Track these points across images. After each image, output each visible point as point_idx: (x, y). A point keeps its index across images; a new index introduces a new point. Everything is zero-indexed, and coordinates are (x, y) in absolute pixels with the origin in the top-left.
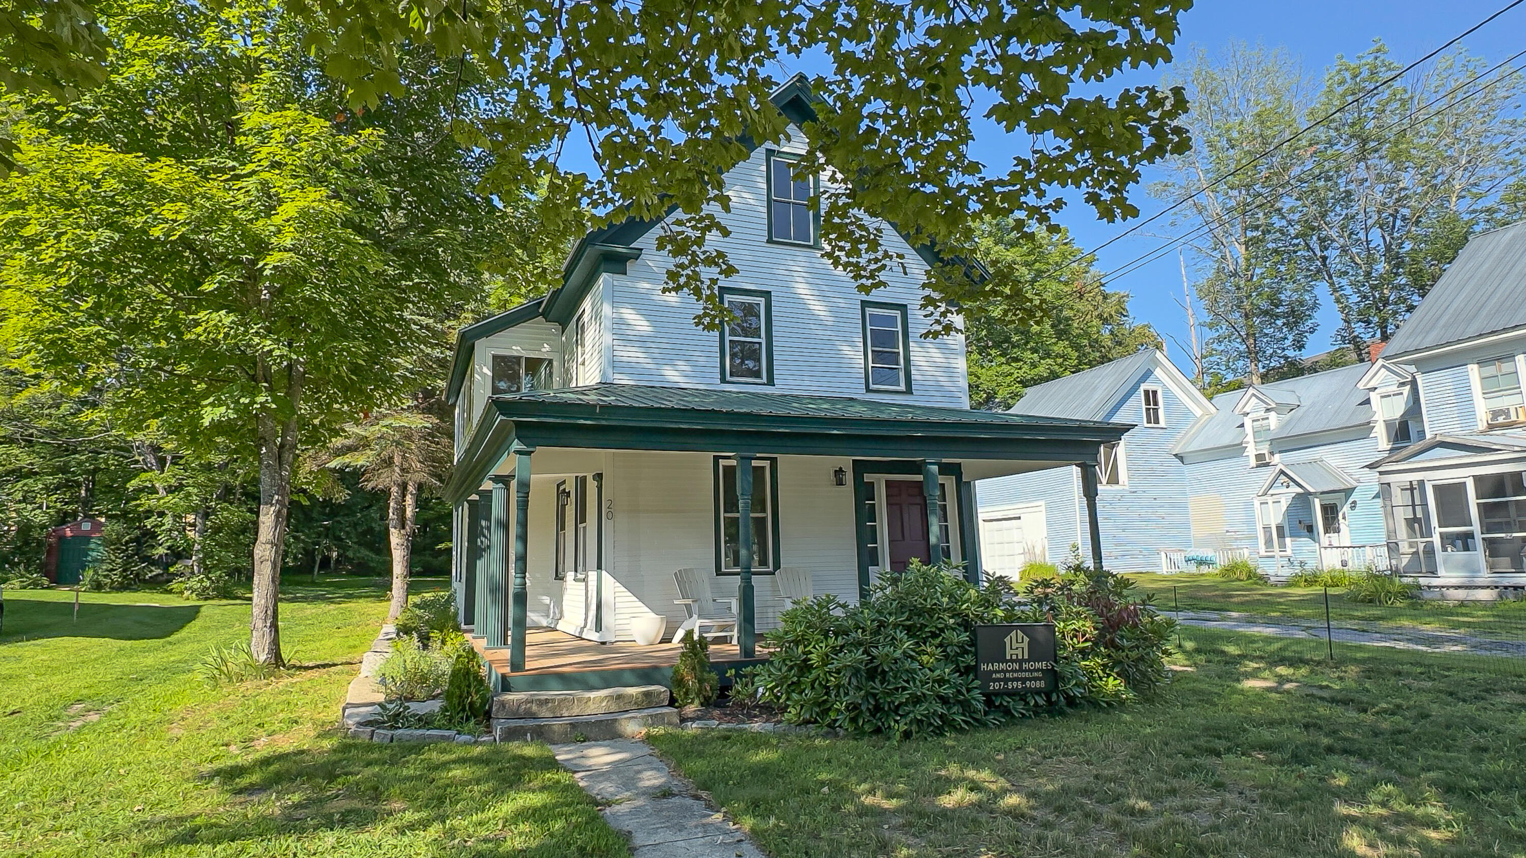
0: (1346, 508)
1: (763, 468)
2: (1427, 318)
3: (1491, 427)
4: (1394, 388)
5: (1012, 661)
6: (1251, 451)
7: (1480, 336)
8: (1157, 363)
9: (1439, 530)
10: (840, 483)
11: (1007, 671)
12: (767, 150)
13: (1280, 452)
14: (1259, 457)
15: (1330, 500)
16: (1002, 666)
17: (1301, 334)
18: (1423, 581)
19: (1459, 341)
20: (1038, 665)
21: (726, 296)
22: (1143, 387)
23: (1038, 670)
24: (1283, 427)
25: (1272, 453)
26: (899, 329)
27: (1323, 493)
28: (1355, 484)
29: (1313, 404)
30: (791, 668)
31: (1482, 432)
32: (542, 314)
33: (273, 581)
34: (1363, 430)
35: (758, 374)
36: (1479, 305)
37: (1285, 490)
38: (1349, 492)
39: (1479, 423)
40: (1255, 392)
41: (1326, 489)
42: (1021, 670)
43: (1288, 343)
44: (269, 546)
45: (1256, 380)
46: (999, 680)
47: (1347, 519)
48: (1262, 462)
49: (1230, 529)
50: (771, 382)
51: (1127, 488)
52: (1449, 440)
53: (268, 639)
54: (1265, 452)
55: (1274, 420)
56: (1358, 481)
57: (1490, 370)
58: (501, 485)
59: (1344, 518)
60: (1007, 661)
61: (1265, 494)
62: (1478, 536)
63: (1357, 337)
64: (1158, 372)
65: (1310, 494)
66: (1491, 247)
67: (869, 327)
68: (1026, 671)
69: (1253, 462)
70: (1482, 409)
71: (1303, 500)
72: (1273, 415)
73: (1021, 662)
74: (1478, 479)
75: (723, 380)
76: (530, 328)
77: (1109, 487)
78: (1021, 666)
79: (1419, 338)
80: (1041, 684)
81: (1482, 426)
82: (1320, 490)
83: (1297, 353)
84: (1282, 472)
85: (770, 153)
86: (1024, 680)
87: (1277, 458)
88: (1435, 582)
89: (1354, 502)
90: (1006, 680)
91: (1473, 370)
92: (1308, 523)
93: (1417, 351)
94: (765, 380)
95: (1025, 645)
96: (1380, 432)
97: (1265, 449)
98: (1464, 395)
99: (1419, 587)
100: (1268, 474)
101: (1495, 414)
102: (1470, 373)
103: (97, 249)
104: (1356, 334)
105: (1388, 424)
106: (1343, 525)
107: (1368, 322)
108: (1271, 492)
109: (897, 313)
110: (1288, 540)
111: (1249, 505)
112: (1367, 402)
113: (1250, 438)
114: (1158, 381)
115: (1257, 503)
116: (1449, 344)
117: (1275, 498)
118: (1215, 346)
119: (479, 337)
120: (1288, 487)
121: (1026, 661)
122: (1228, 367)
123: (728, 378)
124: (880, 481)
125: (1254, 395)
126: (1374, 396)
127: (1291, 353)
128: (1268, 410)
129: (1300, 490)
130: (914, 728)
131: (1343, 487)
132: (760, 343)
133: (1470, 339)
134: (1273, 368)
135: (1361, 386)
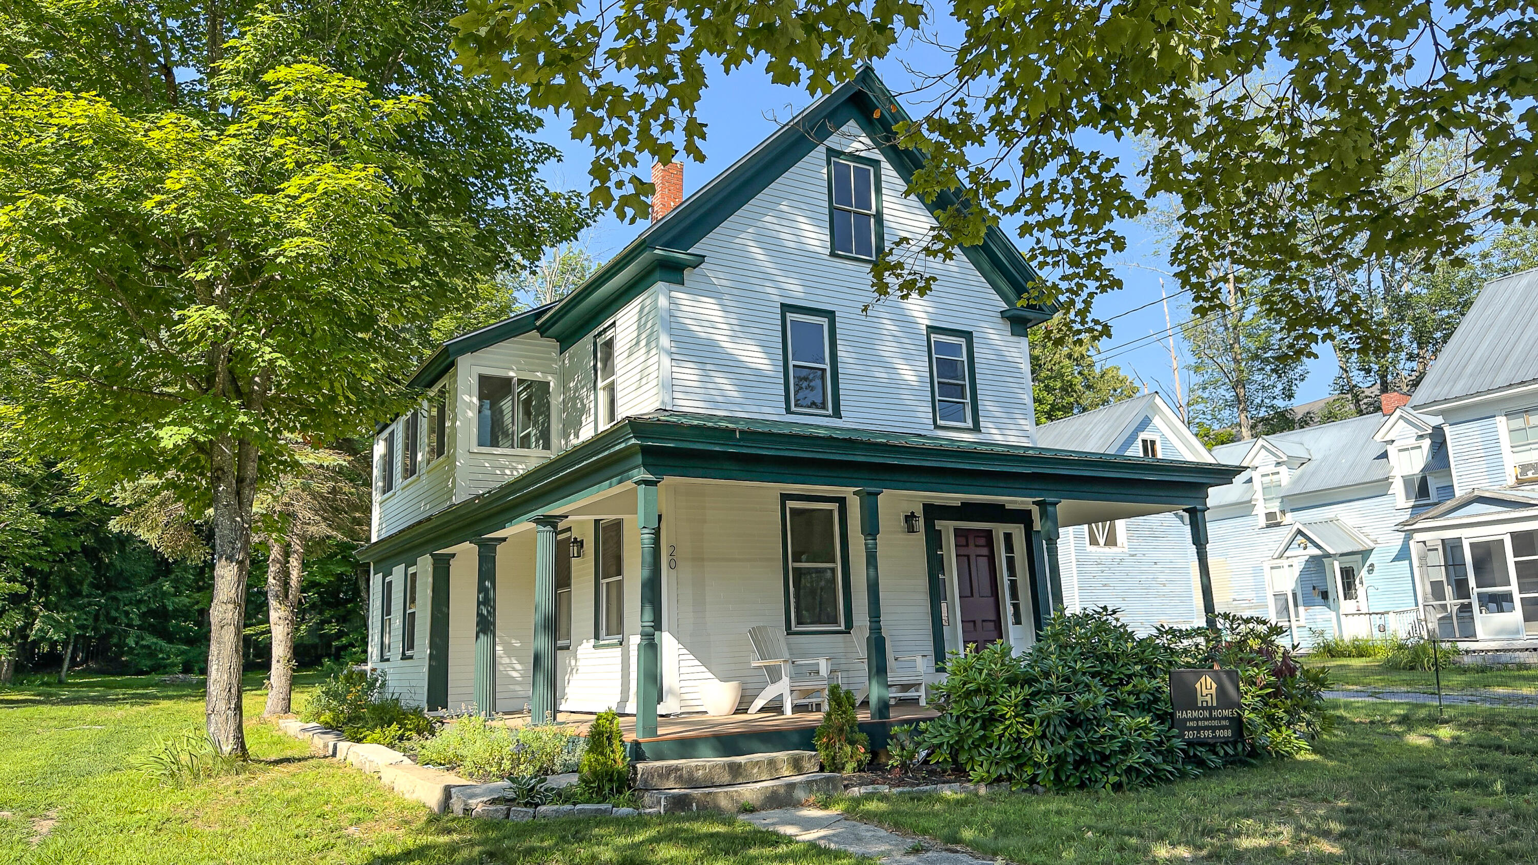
0: (1364, 572)
1: (831, 511)
2: (1454, 364)
3: (1520, 482)
4: (1412, 442)
5: (1203, 708)
6: (1261, 510)
7: (1510, 386)
8: (1156, 409)
9: (1476, 590)
10: (911, 530)
11: (1199, 719)
12: (829, 149)
13: (1293, 510)
14: (1270, 516)
15: (1349, 562)
16: (1195, 714)
17: (1290, 381)
18: (1462, 646)
19: (1489, 391)
20: (1226, 713)
21: (788, 314)
22: (1143, 436)
23: (1225, 718)
24: (1296, 482)
25: (1283, 512)
26: (965, 358)
27: (1342, 555)
28: (1372, 545)
29: (1325, 458)
30: (975, 720)
31: (1512, 488)
32: (538, 329)
33: (237, 651)
34: (1380, 487)
35: (824, 406)
36: (1504, 353)
37: (1301, 551)
38: (1365, 554)
39: (1508, 478)
40: (1265, 444)
41: (1345, 551)
42: (1211, 718)
43: (1277, 391)
44: (231, 606)
45: (1245, 432)
46: (1192, 729)
47: (1365, 580)
48: (1272, 522)
49: (1238, 597)
50: (837, 413)
51: (1126, 550)
52: (1487, 495)
53: (232, 726)
54: (1277, 510)
55: (1285, 476)
56: (1375, 541)
57: (1518, 423)
58: (548, 528)
59: (1361, 583)
60: (1199, 708)
61: (1281, 557)
62: (1517, 597)
63: (1355, 386)
64: (1157, 421)
65: (1329, 556)
66: (1506, 295)
67: (934, 356)
68: (1215, 719)
69: (1262, 522)
70: (1511, 462)
71: (1317, 564)
72: (1283, 469)
73: (1210, 709)
74: (1514, 536)
75: (788, 411)
76: (522, 343)
77: (1107, 549)
78: (1211, 714)
79: (1447, 388)
80: (1228, 733)
81: (1512, 481)
82: (1340, 552)
83: (1287, 402)
84: (1299, 532)
85: (831, 152)
86: (1213, 729)
87: (1289, 518)
88: (1473, 646)
89: (1372, 565)
90: (1198, 729)
91: (1501, 422)
92: (1323, 588)
93: (1446, 400)
94: (830, 412)
95: (1213, 691)
96: (1398, 488)
97: (1275, 507)
98: (1492, 449)
99: (1457, 652)
100: (1283, 535)
101: (1524, 468)
102: (1498, 425)
103: (66, 220)
104: (1354, 383)
105: (1407, 481)
106: (1361, 591)
107: (1368, 371)
108: (1287, 554)
109: (962, 341)
110: (1301, 609)
111: (1257, 571)
112: (1384, 455)
113: (1259, 495)
114: (1157, 430)
115: (1266, 566)
116: (1479, 393)
117: (1290, 561)
118: (1200, 392)
119: (462, 352)
120: (1305, 548)
121: (1216, 708)
122: (1214, 417)
123: (793, 408)
124: (947, 527)
125: (1263, 447)
126: (1392, 450)
127: (1280, 403)
128: (1278, 464)
129: (1317, 552)
130: (1124, 779)
131: (1361, 548)
132: (824, 370)
133: (1500, 389)
134: (1263, 419)
135: (1378, 438)
